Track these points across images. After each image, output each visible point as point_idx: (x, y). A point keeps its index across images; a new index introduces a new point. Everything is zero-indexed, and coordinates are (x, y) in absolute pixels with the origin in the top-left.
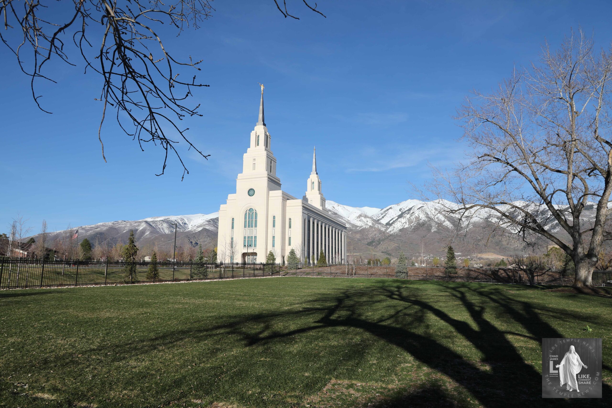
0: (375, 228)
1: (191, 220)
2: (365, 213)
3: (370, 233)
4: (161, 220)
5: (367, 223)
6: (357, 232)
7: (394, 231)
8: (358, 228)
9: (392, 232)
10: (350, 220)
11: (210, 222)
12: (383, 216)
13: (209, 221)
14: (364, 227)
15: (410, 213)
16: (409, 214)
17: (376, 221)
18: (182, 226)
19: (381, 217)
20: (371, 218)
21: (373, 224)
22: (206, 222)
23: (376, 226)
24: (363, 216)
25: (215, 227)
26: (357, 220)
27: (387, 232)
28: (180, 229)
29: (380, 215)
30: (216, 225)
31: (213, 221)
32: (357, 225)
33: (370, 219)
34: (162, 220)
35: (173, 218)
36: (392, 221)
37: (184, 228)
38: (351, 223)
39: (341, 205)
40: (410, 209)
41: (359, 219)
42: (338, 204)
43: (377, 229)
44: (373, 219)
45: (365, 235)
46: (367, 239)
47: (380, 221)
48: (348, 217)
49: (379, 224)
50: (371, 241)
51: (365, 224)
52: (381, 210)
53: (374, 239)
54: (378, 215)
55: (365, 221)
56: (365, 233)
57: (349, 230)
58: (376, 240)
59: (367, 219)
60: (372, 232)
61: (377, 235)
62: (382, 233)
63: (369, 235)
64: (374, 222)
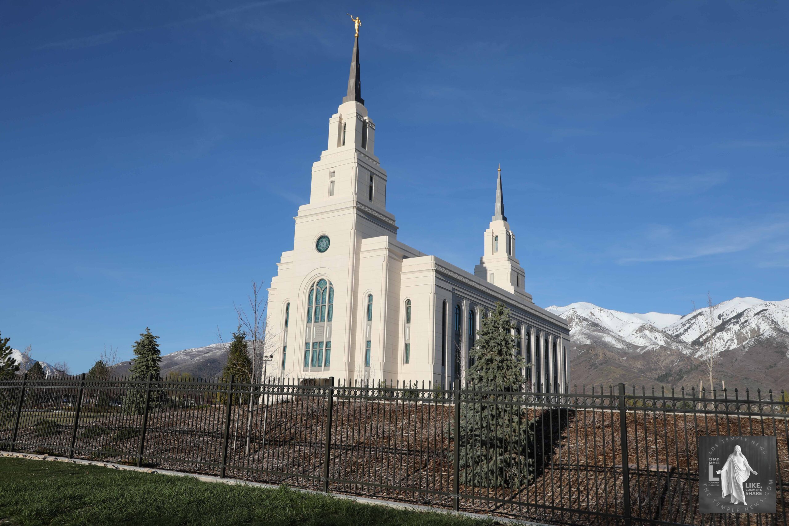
0: (671, 350)
2: (652, 324)
3: (663, 358)
5: (656, 341)
6: (637, 357)
7: (709, 355)
8: (638, 350)
9: (705, 358)
10: (623, 336)
12: (686, 327)
14: (650, 347)
15: (740, 323)
16: (738, 325)
17: (672, 337)
19: (682, 330)
20: (663, 332)
21: (666, 342)
23: (674, 346)
24: (648, 329)
26: (637, 335)
27: (696, 357)
29: (679, 327)
32: (637, 345)
33: (661, 334)
36: (704, 337)
38: (625, 342)
39: (606, 310)
40: (739, 316)
41: (640, 335)
42: (599, 308)
43: (676, 352)
44: (667, 335)
45: (653, 363)
46: (656, 370)
47: (681, 337)
48: (620, 331)
49: (680, 343)
50: (664, 373)
51: (652, 342)
52: (682, 318)
53: (670, 371)
54: (676, 327)
55: (651, 337)
56: (653, 359)
57: (622, 353)
58: (674, 372)
59: (655, 334)
60: (666, 356)
61: (676, 362)
62: (686, 360)
63: (660, 362)
64: (669, 338)
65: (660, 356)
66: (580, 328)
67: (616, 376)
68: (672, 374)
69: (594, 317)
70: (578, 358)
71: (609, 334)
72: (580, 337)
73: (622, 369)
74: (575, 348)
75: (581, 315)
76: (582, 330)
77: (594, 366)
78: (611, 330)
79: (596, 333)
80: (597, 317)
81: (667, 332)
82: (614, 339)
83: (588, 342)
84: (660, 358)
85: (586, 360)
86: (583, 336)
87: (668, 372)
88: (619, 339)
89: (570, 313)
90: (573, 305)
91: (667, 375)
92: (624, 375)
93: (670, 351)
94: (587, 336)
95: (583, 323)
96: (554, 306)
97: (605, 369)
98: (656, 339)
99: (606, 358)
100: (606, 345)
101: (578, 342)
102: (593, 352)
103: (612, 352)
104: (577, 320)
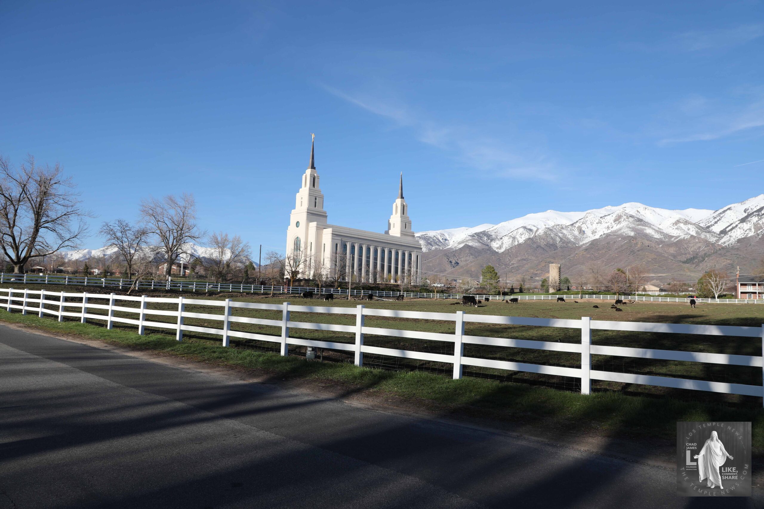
1: (453, 235)
2: (687, 218)
3: (692, 245)
4: (418, 237)
5: (689, 231)
6: (670, 245)
7: (731, 242)
8: (673, 239)
9: (726, 244)
10: (661, 228)
11: (474, 236)
12: (716, 220)
13: (473, 236)
14: (682, 237)
15: (759, 216)
16: (757, 218)
17: (703, 228)
18: (441, 242)
19: (712, 223)
20: (696, 225)
21: (697, 233)
22: (469, 237)
23: (703, 236)
24: (682, 223)
25: (480, 242)
26: (673, 227)
27: (719, 243)
28: (439, 246)
29: (711, 220)
30: (482, 240)
31: (477, 235)
32: (672, 235)
33: (693, 226)
34: (419, 237)
35: (431, 234)
36: (730, 227)
37: (445, 245)
38: (663, 233)
39: (650, 208)
40: (761, 209)
41: (676, 227)
42: (645, 207)
43: (703, 240)
44: (698, 226)
45: (683, 249)
46: (686, 254)
47: (712, 228)
48: (660, 224)
49: (709, 233)
50: (692, 257)
51: (685, 233)
52: (714, 213)
53: (697, 254)
54: (708, 220)
55: (685, 229)
56: (684, 246)
57: (659, 242)
58: (700, 256)
59: (688, 226)
60: (694, 244)
61: (703, 248)
62: (710, 246)
63: (690, 248)
64: (699, 229)
65: (690, 243)
66: (627, 223)
67: (649, 260)
68: (698, 257)
69: (639, 214)
70: (622, 246)
71: (650, 227)
72: (626, 230)
73: (655, 254)
74: (620, 239)
75: (629, 213)
76: (628, 224)
77: (633, 252)
78: (653, 224)
79: (639, 227)
80: (642, 214)
81: (699, 225)
82: (654, 230)
83: (632, 234)
84: (690, 245)
85: (627, 248)
86: (629, 229)
87: (695, 256)
88: (659, 231)
89: (620, 212)
90: (625, 205)
91: (694, 258)
92: (655, 259)
93: (699, 239)
94: (631, 229)
95: (630, 219)
96: (610, 206)
97: (640, 254)
98: (689, 230)
99: (643, 246)
100: (647, 237)
101: (624, 234)
102: (634, 242)
103: (651, 241)
104: (625, 217)
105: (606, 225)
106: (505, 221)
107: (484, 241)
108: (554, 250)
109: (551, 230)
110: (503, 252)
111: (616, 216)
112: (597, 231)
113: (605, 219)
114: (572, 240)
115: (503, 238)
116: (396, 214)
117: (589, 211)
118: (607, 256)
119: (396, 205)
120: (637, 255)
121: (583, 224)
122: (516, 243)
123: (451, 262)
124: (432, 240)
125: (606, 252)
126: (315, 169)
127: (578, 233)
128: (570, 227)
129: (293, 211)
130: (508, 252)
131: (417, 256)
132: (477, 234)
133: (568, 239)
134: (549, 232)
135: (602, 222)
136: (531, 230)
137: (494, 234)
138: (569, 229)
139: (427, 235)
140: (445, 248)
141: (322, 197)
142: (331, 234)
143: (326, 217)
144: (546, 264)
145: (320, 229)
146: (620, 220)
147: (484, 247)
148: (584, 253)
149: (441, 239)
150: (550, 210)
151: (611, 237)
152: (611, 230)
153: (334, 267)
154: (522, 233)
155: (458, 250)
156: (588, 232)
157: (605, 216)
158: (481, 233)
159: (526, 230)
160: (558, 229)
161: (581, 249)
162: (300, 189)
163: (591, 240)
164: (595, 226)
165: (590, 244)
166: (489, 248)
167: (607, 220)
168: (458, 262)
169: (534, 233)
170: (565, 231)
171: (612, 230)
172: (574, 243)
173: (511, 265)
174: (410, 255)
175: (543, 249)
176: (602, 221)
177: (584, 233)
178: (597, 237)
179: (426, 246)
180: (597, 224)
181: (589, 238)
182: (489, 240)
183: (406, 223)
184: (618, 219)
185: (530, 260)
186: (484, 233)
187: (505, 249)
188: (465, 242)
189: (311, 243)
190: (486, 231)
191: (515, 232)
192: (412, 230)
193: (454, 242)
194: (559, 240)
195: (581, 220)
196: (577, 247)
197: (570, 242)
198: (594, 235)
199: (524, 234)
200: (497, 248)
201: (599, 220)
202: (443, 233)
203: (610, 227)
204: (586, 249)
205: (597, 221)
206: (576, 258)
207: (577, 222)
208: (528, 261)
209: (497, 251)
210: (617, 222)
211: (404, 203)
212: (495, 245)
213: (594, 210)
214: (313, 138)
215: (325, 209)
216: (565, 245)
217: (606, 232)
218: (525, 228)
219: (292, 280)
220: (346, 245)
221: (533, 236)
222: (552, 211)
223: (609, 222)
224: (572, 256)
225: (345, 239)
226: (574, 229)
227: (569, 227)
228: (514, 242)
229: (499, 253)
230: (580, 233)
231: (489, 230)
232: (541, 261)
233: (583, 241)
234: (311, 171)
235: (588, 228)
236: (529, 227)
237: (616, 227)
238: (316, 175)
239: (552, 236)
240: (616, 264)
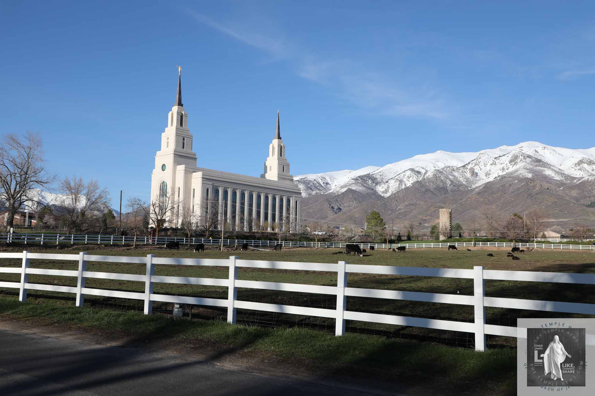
1: (335, 178)
2: (591, 157)
4: (296, 181)
6: (573, 187)
8: (575, 181)
10: (563, 169)
11: (358, 179)
13: (356, 179)
14: (585, 179)
18: (322, 186)
22: (353, 180)
24: (586, 163)
25: (364, 186)
26: (575, 168)
28: (320, 190)
30: (366, 183)
31: (361, 179)
32: (574, 176)
34: (298, 181)
35: (311, 177)
37: (326, 189)
38: (564, 174)
41: (579, 167)
42: (543, 146)
45: (587, 191)
46: (590, 197)
48: (561, 165)
51: (589, 174)
55: (588, 169)
56: (588, 188)
57: (560, 183)
59: (592, 166)
66: (524, 164)
67: (549, 204)
69: (538, 154)
70: (519, 189)
71: (550, 168)
72: (523, 171)
73: (555, 197)
74: (516, 181)
75: (527, 153)
76: (525, 165)
77: (530, 196)
78: (553, 165)
79: (538, 168)
80: (541, 154)
82: (554, 172)
83: (530, 176)
85: (524, 191)
86: (526, 170)
88: (559, 172)
89: (516, 152)
90: (521, 144)
92: (556, 202)
94: (529, 170)
95: (527, 160)
96: (505, 146)
97: (539, 197)
98: (593, 171)
99: (542, 189)
100: (546, 178)
101: (521, 176)
102: (532, 184)
103: (551, 183)
104: (522, 157)
105: (501, 166)
106: (391, 163)
107: (368, 185)
108: (444, 194)
109: (441, 172)
110: (389, 197)
111: (512, 157)
112: (491, 173)
113: (500, 159)
114: (464, 183)
115: (389, 181)
116: (273, 156)
117: (482, 152)
118: (502, 200)
119: (273, 145)
120: (536, 199)
121: (476, 165)
122: (403, 187)
123: (333, 208)
124: (312, 184)
125: (501, 195)
126: (182, 106)
127: (470, 175)
128: (462, 169)
129: (158, 153)
130: (394, 197)
131: (296, 202)
132: (362, 177)
133: (459, 181)
134: (439, 175)
135: (497, 163)
136: (419, 172)
137: (379, 177)
138: (460, 171)
139: (306, 179)
140: (326, 193)
141: (191, 137)
142: (201, 178)
143: (195, 159)
144: (436, 209)
145: (188, 172)
146: (516, 161)
147: (369, 191)
148: (477, 197)
149: (322, 182)
150: (440, 151)
151: (506, 179)
152: (506, 171)
153: (204, 214)
154: (409, 176)
155: (340, 195)
156: (482, 175)
157: (500, 156)
158: (365, 176)
159: (414, 172)
160: (449, 171)
161: (474, 192)
162: (166, 128)
163: (485, 182)
164: (488, 167)
165: (484, 187)
166: (374, 192)
167: (502, 161)
168: (341, 207)
169: (422, 176)
170: (456, 174)
171: (508, 171)
172: (466, 187)
173: (397, 211)
174: (288, 201)
175: (433, 192)
176: (497, 161)
177: (477, 175)
178: (491, 179)
179: (306, 190)
180: (491, 166)
181: (482, 181)
182: (374, 184)
183: (284, 165)
184: (514, 160)
185: (419, 204)
186: (369, 176)
187: (391, 193)
188: (348, 186)
189: (179, 188)
190: (371, 174)
191: (402, 175)
192: (290, 174)
193: (336, 185)
194: (450, 183)
195: (474, 161)
196: (469, 190)
197: (462, 185)
198: (487, 177)
199: (412, 177)
200: (383, 192)
201: (494, 161)
202: (325, 177)
203: (506, 168)
204: (480, 193)
205: (491, 162)
206: (468, 202)
207: (469, 163)
208: (416, 205)
209: (382, 195)
210: (513, 163)
211: (282, 144)
212: (380, 189)
213: (488, 150)
214: (179, 71)
215: (194, 151)
216: (456, 188)
217: (501, 174)
218: (412, 170)
219: (157, 230)
220: (218, 191)
221: (421, 178)
222: (442, 151)
223: (504, 163)
224: (464, 200)
225: (216, 184)
226: (466, 171)
227: (460, 169)
228: (401, 186)
229: (385, 197)
230: (472, 175)
231: (374, 173)
232: (431, 206)
233: (475, 184)
234: (178, 108)
235: (481, 169)
236: (417, 169)
237: (512, 169)
238: (183, 112)
239: (443, 178)
240: (512, 209)
